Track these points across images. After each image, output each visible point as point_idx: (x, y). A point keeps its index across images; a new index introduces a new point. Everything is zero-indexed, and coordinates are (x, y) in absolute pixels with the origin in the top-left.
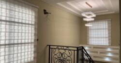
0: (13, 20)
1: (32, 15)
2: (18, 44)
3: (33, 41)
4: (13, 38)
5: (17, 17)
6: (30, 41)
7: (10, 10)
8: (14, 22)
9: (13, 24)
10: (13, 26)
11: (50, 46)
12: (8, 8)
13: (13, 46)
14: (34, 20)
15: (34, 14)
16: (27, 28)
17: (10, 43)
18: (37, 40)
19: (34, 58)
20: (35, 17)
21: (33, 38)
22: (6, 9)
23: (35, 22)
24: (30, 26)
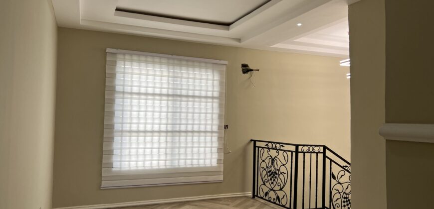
0: (178, 92)
1: (213, 80)
2: (186, 132)
3: (215, 128)
4: (178, 122)
5: (184, 87)
6: (209, 128)
7: (174, 77)
8: (181, 96)
10: (178, 103)
11: (255, 141)
12: (171, 74)
13: (178, 134)
14: (217, 89)
15: (217, 77)
16: (203, 104)
17: (174, 129)
18: (226, 127)
19: (219, 161)
20: (221, 83)
21: (216, 122)
22: (169, 77)
23: (221, 93)
24: (210, 100)
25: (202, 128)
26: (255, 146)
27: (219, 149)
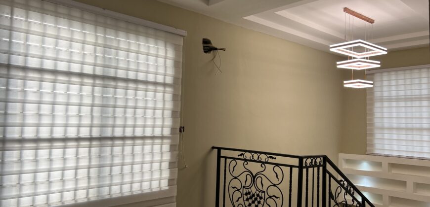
0: (112, 72)
1: (166, 58)
2: (123, 138)
3: (167, 132)
4: (110, 122)
5: (121, 65)
6: (158, 132)
7: (105, 46)
8: (115, 79)
9: (112, 83)
10: (112, 90)
11: (219, 149)
12: (100, 41)
13: (109, 142)
14: (170, 71)
15: (171, 54)
16: (150, 94)
17: (104, 135)
18: (182, 129)
19: (170, 181)
20: (176, 64)
21: (168, 122)
22: (96, 45)
23: (175, 79)
24: (160, 88)
25: (148, 132)
26: (219, 157)
27: (171, 165)
